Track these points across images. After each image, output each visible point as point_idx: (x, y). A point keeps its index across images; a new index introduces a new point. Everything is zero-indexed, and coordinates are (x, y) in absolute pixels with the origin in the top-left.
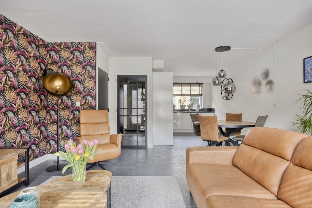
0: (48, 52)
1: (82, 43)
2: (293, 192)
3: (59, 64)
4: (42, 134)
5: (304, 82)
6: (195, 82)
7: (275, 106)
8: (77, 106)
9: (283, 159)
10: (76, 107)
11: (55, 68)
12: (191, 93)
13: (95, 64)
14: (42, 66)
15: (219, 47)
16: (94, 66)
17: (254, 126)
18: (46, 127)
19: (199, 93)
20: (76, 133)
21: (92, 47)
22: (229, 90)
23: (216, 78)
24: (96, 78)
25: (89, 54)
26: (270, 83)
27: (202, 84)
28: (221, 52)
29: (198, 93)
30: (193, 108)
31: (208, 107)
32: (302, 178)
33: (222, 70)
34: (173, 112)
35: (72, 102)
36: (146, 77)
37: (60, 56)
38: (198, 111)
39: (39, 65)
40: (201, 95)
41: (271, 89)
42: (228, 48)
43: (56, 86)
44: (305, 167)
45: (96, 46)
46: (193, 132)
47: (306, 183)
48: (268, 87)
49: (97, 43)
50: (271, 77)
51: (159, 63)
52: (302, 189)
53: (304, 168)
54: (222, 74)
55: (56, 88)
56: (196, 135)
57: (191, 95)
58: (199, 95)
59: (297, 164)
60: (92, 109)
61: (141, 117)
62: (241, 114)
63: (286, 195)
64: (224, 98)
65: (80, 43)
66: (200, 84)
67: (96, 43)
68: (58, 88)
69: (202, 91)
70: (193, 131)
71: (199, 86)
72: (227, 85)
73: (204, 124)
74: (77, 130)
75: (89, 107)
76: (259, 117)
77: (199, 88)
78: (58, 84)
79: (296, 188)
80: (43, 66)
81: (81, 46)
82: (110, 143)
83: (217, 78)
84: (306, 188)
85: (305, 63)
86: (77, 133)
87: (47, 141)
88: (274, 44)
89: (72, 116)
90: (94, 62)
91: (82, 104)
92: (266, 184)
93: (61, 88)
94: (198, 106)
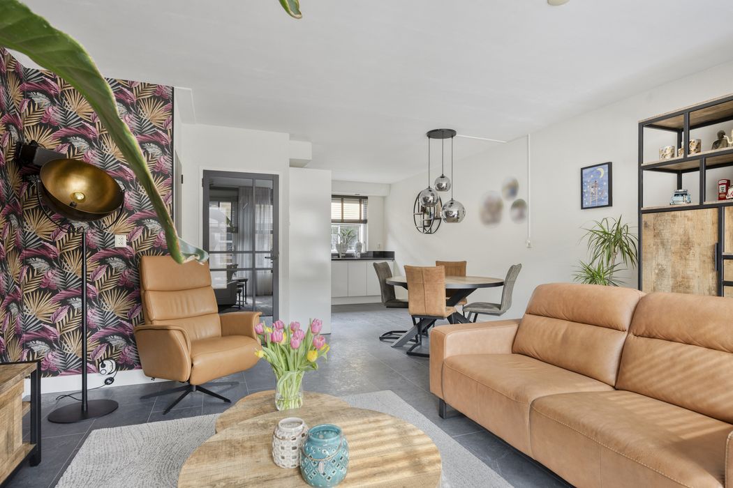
0: (26, 94)
1: (133, 82)
2: (647, 374)
3: (63, 131)
4: (12, 324)
5: (582, 208)
6: (353, 194)
7: (529, 247)
8: (117, 245)
9: (615, 331)
10: (115, 248)
11: (47, 142)
12: (342, 217)
13: (170, 141)
14: (12, 133)
15: (437, 130)
16: (167, 146)
17: (501, 284)
18: (20, 304)
19: (360, 218)
20: (114, 315)
21: (164, 98)
22: (454, 216)
23: (427, 191)
24: (173, 176)
25: (154, 114)
26: (519, 205)
27: (366, 198)
28: (440, 140)
29: (358, 218)
30: (349, 251)
31: (379, 248)
32: (659, 352)
33: (443, 177)
34: (332, 260)
35: (103, 236)
36: (275, 178)
37: (64, 110)
38: (359, 257)
39: (6, 130)
40: (365, 222)
41: (521, 216)
42: (451, 133)
43: (74, 194)
44: (657, 337)
45: (173, 95)
46: (381, 302)
47: (666, 357)
48: (516, 212)
49: (175, 87)
50: (520, 195)
51: (304, 150)
52: (661, 367)
53: (654, 338)
54: (444, 185)
55: (76, 198)
56: (387, 307)
57: (342, 221)
58: (360, 221)
59: (641, 334)
60: (163, 255)
61: (225, 273)
62: (465, 262)
63: (635, 380)
64: (421, 229)
65: (127, 81)
66: (362, 199)
67: (173, 89)
68: (80, 197)
69: (365, 212)
70: (379, 300)
71: (360, 203)
72: (450, 207)
73: (417, 283)
74: (118, 308)
75: (153, 248)
76: (512, 267)
77: (360, 206)
78: (77, 187)
79: (652, 367)
80: (14, 134)
81: (131, 90)
82: (222, 336)
83: (430, 191)
84: (668, 364)
85: (584, 176)
86: (118, 318)
87: (23, 344)
88: (528, 136)
89: (103, 272)
90: (167, 137)
91: (132, 240)
92: (596, 371)
93: (87, 197)
94: (359, 246)
